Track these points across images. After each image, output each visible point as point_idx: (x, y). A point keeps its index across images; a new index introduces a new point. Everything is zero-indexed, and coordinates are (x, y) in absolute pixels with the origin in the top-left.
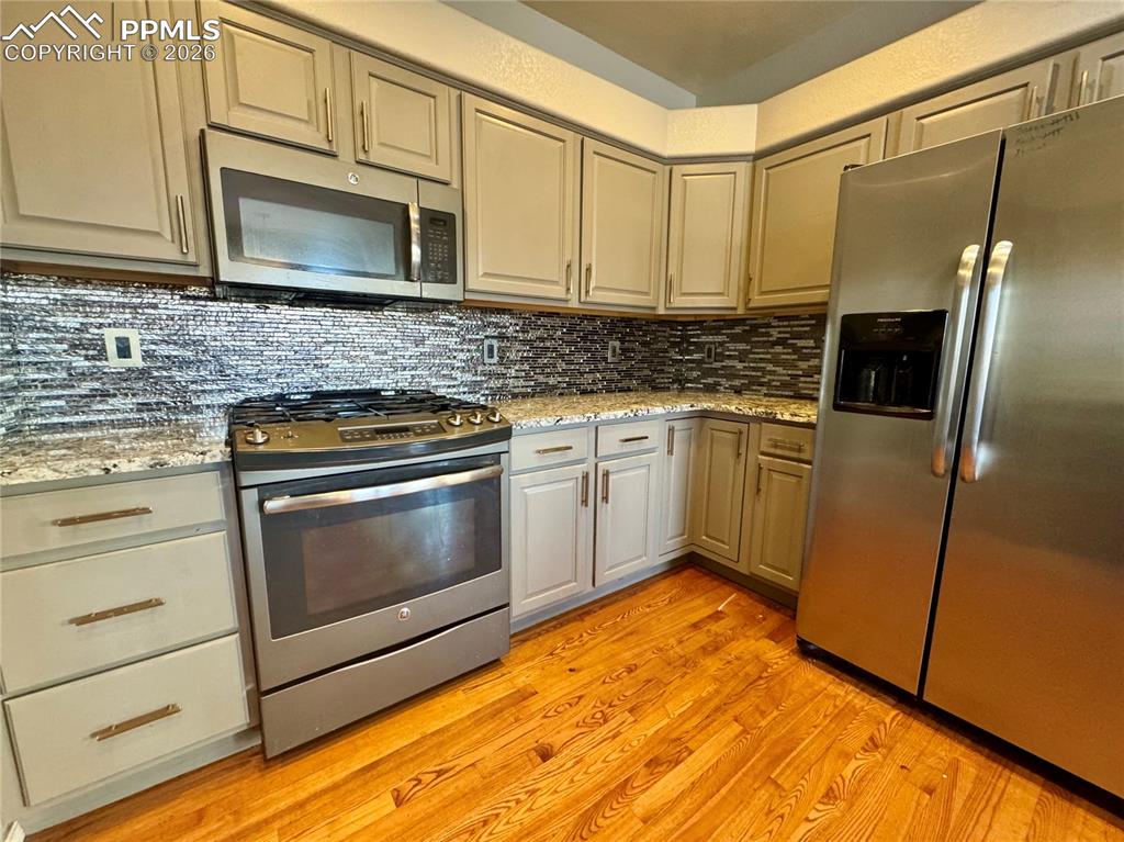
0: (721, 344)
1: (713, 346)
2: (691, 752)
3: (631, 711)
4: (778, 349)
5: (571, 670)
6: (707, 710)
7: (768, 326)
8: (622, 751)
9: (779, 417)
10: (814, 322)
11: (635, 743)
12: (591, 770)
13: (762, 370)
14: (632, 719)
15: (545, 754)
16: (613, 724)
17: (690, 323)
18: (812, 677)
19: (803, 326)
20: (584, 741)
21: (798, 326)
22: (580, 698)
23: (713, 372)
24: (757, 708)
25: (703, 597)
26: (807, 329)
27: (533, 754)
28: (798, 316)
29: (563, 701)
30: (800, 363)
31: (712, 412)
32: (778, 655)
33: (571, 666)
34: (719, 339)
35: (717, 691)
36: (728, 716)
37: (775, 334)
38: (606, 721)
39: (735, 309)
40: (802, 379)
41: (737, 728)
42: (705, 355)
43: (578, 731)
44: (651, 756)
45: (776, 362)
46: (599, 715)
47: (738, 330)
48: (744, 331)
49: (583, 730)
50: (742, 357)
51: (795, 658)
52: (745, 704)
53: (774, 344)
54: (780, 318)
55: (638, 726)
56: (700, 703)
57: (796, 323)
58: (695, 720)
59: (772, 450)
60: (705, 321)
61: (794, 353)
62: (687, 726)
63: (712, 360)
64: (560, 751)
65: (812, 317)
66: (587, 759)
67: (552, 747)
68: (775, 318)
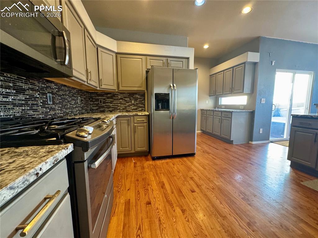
0: (104, 99)
1: (102, 100)
2: (163, 182)
3: (148, 185)
4: (121, 100)
5: (128, 190)
6: (156, 175)
7: (117, 95)
8: (157, 190)
9: (139, 114)
10: (128, 94)
11: (156, 188)
12: (158, 197)
13: (117, 105)
14: (151, 186)
15: (149, 203)
16: (149, 189)
17: (92, 93)
18: (159, 162)
19: (126, 95)
20: (150, 195)
21: (125, 95)
22: (138, 191)
23: (103, 107)
24: (160, 170)
25: (128, 162)
26: (127, 96)
27: (147, 206)
28: (125, 93)
29: (136, 195)
30: (126, 104)
31: (121, 116)
32: (151, 162)
33: (127, 189)
34: (104, 98)
35: (153, 172)
36: (159, 174)
37: (120, 97)
38: (148, 190)
39: (115, 90)
40: (127, 107)
41: (162, 175)
42: (100, 102)
43: (147, 195)
44: (161, 187)
45: (121, 103)
46: (146, 190)
47: (109, 95)
48: (111, 96)
49: (148, 194)
50: (111, 102)
51: (154, 161)
52: (158, 171)
53: (120, 99)
54: (121, 93)
55: (153, 186)
56: (154, 175)
57: (125, 94)
58: (157, 178)
59: (137, 122)
60: (98, 93)
61: (125, 101)
62: (158, 180)
63: (102, 103)
64: (150, 201)
65: (128, 93)
66: (155, 196)
67: (148, 201)
68: (119, 93)
